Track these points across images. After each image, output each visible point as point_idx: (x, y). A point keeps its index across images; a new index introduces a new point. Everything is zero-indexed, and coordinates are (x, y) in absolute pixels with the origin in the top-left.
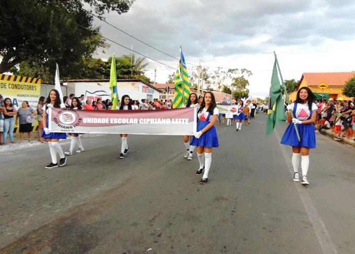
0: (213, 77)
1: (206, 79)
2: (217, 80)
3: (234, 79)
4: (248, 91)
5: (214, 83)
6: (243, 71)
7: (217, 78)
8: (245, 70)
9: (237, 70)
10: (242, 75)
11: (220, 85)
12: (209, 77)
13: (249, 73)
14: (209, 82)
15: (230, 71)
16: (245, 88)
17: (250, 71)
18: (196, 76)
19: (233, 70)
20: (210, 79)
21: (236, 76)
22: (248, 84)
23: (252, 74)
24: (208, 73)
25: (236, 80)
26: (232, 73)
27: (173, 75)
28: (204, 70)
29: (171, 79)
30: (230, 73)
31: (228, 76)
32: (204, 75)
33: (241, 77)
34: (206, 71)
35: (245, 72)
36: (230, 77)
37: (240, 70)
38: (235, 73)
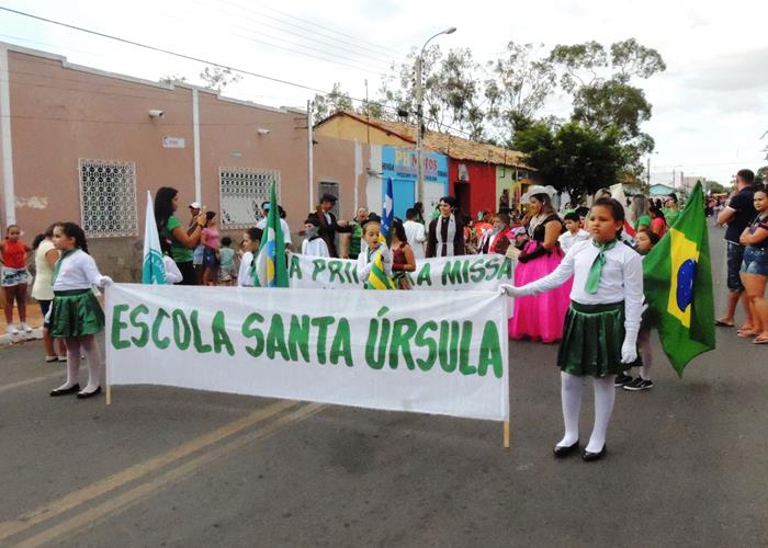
0: (493, 93)
1: (458, 103)
2: (505, 106)
3: (582, 90)
4: (648, 144)
6: (620, 53)
8: (630, 46)
9: (597, 47)
10: (618, 70)
14: (475, 115)
15: (560, 54)
16: (635, 134)
17: (653, 53)
19: (579, 51)
20: (481, 102)
21: (585, 77)
23: (663, 68)
24: (467, 75)
25: (591, 94)
26: (572, 63)
30: (560, 69)
31: (557, 81)
32: (451, 85)
33: (614, 82)
34: (460, 68)
35: (633, 56)
36: (567, 84)
37: (608, 50)
38: (589, 65)
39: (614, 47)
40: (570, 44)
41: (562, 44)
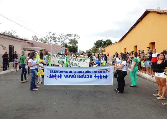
0: (59, 39)
1: (54, 40)
2: (61, 40)
3: (70, 39)
4: (77, 47)
5: (59, 41)
6: (75, 36)
7: (60, 39)
8: (76, 35)
9: (72, 35)
10: (74, 38)
11: (63, 43)
12: (56, 38)
13: (78, 37)
14: (56, 41)
15: (68, 35)
16: (76, 45)
17: (78, 36)
18: (48, 38)
19: (70, 35)
20: (57, 40)
21: (71, 38)
22: (78, 42)
23: (80, 38)
24: (55, 36)
25: (71, 40)
26: (69, 36)
27: (35, 37)
28: (53, 34)
29: (34, 39)
30: (67, 37)
31: (67, 38)
32: (53, 37)
33: (74, 39)
34: (54, 35)
35: (76, 36)
36: (68, 38)
37: (73, 35)
38: (71, 37)
39: (74, 35)
40: (69, 34)
41: (68, 34)
